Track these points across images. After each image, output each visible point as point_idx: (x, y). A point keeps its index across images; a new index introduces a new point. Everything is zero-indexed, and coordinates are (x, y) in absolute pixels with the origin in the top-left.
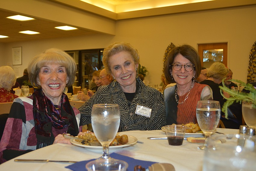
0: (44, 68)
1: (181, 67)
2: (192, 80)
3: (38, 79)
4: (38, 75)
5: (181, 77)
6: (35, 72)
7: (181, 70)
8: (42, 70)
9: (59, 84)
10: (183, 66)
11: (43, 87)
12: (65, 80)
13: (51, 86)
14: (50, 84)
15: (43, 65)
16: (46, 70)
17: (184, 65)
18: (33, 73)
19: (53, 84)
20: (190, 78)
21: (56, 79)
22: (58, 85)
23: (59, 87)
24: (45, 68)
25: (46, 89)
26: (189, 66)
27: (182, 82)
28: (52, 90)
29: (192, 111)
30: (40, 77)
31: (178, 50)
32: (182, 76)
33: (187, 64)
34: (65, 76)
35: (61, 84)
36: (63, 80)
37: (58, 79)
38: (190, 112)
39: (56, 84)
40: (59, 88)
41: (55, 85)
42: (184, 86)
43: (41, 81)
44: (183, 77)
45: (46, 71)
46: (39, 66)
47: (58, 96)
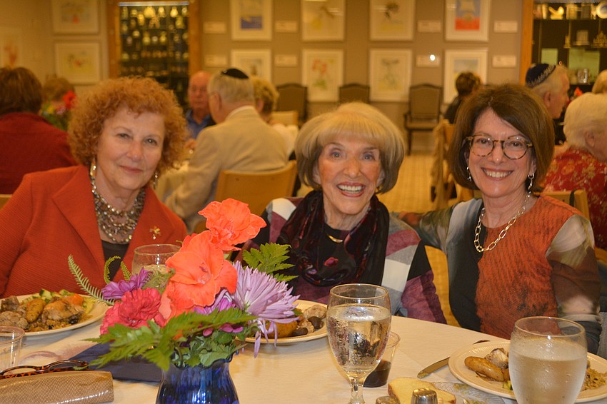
0: (331, 146)
1: (494, 147)
2: (527, 181)
3: (315, 169)
4: (318, 162)
5: (493, 174)
6: (312, 154)
7: (492, 155)
8: (327, 151)
9: (362, 186)
10: (499, 143)
11: (325, 189)
12: (376, 178)
13: (343, 187)
14: (341, 184)
15: (332, 140)
16: (337, 151)
17: (502, 142)
18: (306, 155)
19: (348, 186)
20: (519, 176)
21: (357, 174)
22: (359, 188)
23: (361, 193)
24: (335, 146)
25: (331, 193)
26: (517, 144)
27: (496, 189)
28: (345, 197)
29: (519, 271)
30: (321, 166)
31: (487, 99)
32: (496, 171)
33: (509, 138)
34: (377, 168)
35: (365, 186)
36: (372, 177)
37: (360, 174)
38: (514, 271)
39: (356, 186)
40: (360, 195)
41: (352, 186)
42: (502, 200)
43: (322, 174)
44: (498, 175)
45: (335, 154)
46: (322, 142)
47: (355, 212)
